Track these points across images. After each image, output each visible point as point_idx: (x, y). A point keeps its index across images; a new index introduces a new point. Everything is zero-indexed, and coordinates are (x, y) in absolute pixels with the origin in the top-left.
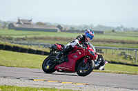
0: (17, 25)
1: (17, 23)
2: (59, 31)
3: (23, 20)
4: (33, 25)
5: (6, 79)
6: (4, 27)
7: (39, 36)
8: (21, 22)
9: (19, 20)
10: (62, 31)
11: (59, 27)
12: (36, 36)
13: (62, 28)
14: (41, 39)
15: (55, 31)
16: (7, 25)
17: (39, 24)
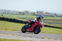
0: (37, 14)
1: (37, 13)
2: (55, 16)
3: (39, 12)
4: (44, 14)
5: (32, 38)
6: (31, 15)
7: (46, 18)
8: (38, 12)
9: (38, 11)
10: (57, 16)
11: (56, 14)
12: (45, 18)
13: (57, 15)
14: (47, 20)
15: (54, 16)
16: (32, 14)
17: (47, 13)
